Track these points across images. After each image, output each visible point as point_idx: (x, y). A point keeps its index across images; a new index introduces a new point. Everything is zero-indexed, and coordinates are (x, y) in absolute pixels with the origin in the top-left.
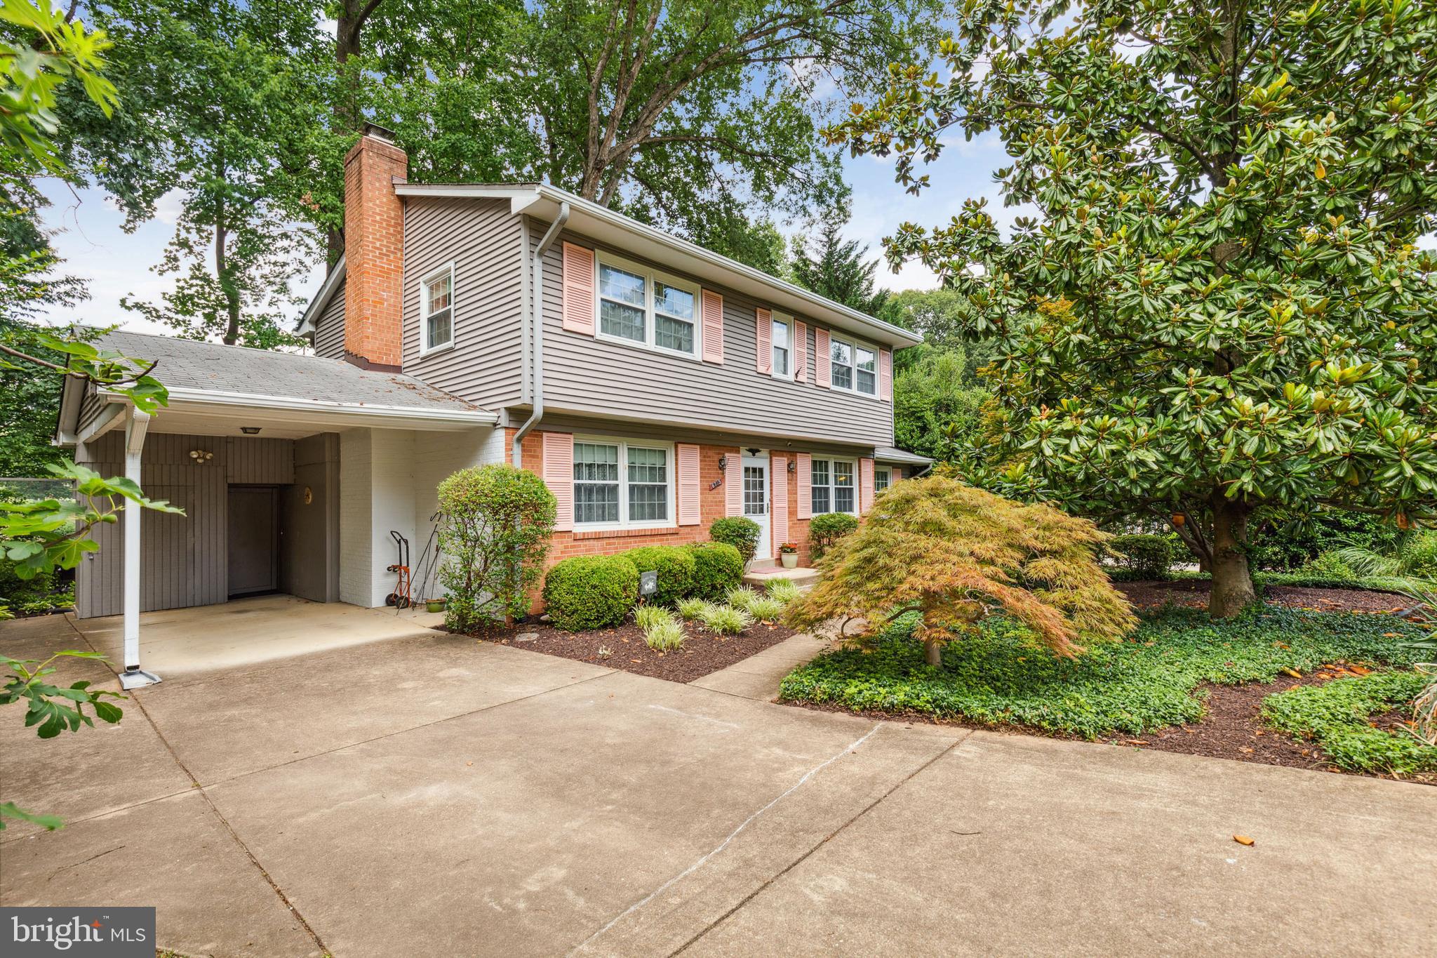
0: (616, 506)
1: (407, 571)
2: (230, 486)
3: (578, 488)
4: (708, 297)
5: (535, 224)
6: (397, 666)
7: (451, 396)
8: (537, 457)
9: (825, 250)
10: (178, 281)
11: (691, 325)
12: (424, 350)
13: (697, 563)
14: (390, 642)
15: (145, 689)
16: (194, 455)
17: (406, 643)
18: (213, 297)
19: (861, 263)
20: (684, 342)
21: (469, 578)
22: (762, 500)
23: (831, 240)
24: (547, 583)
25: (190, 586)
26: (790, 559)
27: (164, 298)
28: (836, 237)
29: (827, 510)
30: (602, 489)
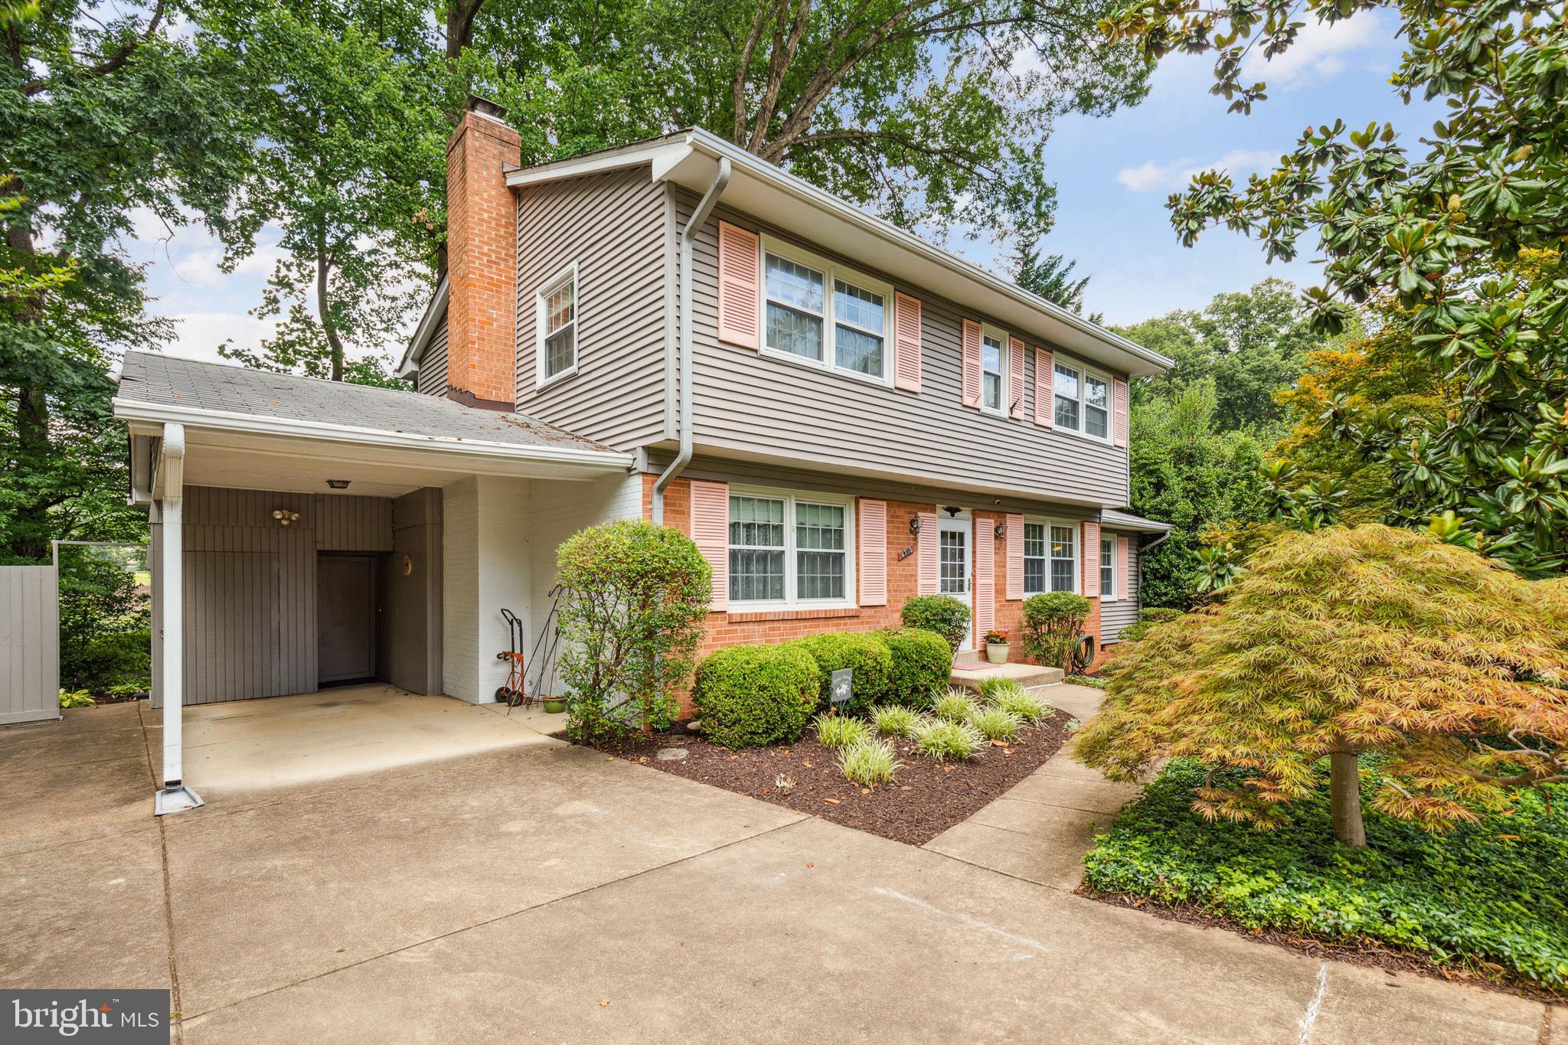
0: (781, 580)
1: (521, 660)
2: (320, 553)
3: (733, 555)
4: (902, 301)
5: (683, 195)
6: (502, 795)
7: (574, 436)
8: (683, 513)
9: (1019, 269)
10: (278, 325)
11: (880, 340)
12: (542, 380)
13: (893, 657)
14: (496, 755)
15: (180, 815)
16: (278, 515)
17: (516, 757)
18: (315, 344)
19: (1066, 281)
20: (872, 363)
21: (597, 674)
22: (962, 575)
23: (1027, 256)
24: (698, 681)
25: (275, 673)
26: (999, 651)
27: (264, 346)
28: (1033, 251)
29: (1041, 588)
30: (763, 557)
